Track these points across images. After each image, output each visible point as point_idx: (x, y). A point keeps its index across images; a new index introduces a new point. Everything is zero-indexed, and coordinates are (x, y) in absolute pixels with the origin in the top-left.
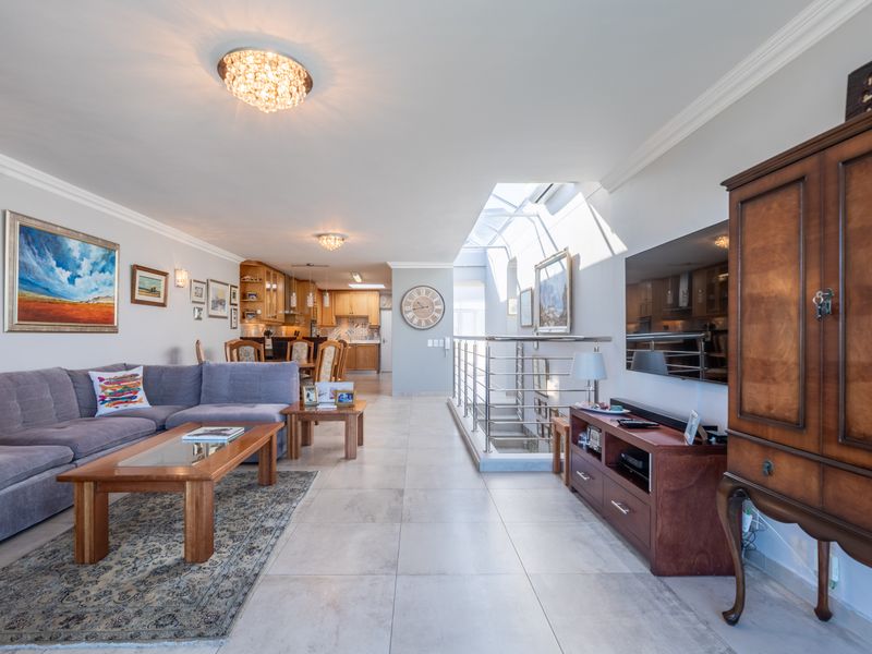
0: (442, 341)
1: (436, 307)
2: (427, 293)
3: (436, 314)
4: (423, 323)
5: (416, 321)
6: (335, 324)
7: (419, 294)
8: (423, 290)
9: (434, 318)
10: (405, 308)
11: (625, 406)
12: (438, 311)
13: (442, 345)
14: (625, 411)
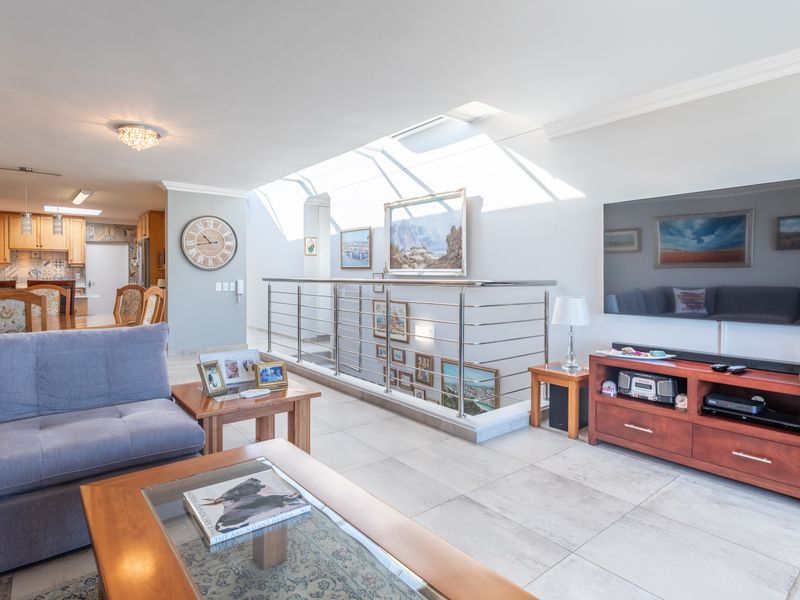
0: (233, 284)
1: (227, 243)
2: (216, 225)
3: (227, 252)
4: (211, 263)
5: (200, 259)
6: (8, 261)
7: (205, 225)
8: (211, 221)
9: (224, 256)
10: (187, 243)
11: (667, 351)
12: (228, 248)
13: (233, 289)
14: (668, 356)
